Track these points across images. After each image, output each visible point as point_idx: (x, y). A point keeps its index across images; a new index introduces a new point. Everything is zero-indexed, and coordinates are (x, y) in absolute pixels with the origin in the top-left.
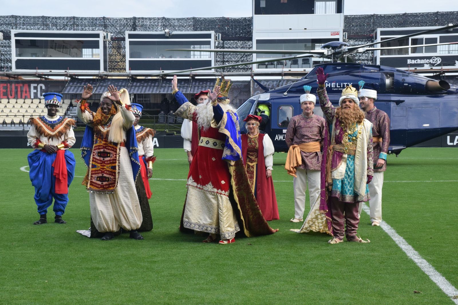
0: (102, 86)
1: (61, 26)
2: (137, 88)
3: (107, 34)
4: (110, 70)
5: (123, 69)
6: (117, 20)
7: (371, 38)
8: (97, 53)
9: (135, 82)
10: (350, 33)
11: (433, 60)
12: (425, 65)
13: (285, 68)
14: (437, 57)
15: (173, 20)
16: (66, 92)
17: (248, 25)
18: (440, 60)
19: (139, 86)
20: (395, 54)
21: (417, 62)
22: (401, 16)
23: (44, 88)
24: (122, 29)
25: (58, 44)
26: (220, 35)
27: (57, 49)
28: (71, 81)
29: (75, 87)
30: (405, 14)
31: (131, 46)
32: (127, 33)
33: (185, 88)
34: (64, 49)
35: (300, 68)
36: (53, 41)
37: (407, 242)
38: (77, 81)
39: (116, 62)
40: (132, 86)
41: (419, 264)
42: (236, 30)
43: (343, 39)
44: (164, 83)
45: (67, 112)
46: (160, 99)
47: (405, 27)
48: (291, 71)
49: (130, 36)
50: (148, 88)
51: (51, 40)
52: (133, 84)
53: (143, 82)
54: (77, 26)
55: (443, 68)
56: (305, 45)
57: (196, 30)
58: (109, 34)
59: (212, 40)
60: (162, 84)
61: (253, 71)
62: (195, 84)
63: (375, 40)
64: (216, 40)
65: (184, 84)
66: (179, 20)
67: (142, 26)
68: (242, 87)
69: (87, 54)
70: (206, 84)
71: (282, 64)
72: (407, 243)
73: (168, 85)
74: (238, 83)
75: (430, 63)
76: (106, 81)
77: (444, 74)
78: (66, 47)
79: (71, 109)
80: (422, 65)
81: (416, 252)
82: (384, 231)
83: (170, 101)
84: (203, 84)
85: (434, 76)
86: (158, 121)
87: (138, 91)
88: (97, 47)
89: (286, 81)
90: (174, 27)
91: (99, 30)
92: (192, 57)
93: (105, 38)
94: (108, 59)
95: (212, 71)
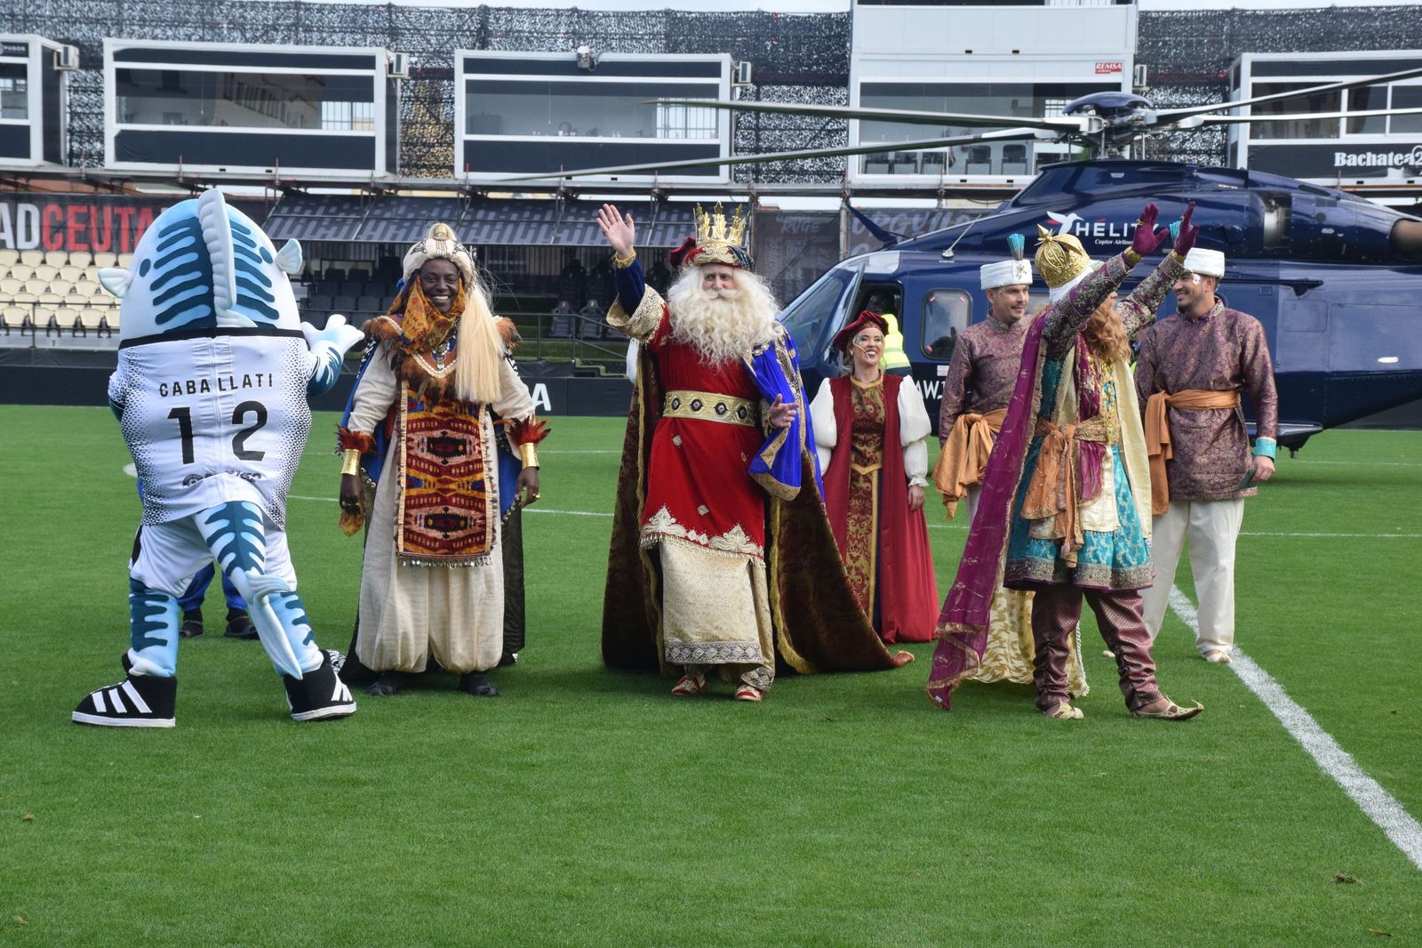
0: (379, 219)
1: (257, 30)
2: (486, 228)
3: (399, 58)
4: (406, 170)
5: (445, 167)
6: (429, 15)
7: (1223, 85)
8: (366, 115)
9: (482, 208)
10: (1157, 68)
11: (1417, 155)
12: (1390, 170)
13: (950, 173)
15: (604, 16)
17: (835, 36)
19: (494, 223)
20: (1297, 136)
21: (1364, 160)
22: (1318, 15)
24: (447, 43)
25: (246, 86)
26: (749, 65)
27: (243, 102)
28: (283, 202)
29: (298, 219)
30: (1330, 11)
31: (470, 95)
32: (460, 55)
34: (266, 103)
35: (996, 174)
36: (233, 75)
37: (1319, 723)
38: (302, 202)
39: (424, 145)
40: (471, 222)
41: (1353, 794)
42: (800, 51)
43: (1134, 86)
44: (572, 214)
46: (558, 261)
47: (1329, 50)
48: (968, 182)
49: (471, 65)
50: (522, 228)
51: (226, 74)
52: (475, 214)
53: (505, 209)
54: (305, 31)
56: (1015, 103)
57: (674, 51)
58: (405, 58)
59: (724, 82)
60: (565, 216)
61: (849, 183)
62: (668, 219)
63: (1234, 89)
64: (736, 81)
66: (621, 17)
67: (507, 34)
68: (815, 229)
69: (336, 120)
71: (940, 162)
72: (1318, 727)
73: (582, 220)
74: (800, 219)
75: (1406, 166)
76: (394, 203)
78: (270, 96)
80: (1380, 171)
81: (1346, 756)
82: (1246, 688)
83: (588, 270)
85: (1416, 205)
86: (549, 330)
87: (489, 236)
88: (368, 96)
89: (950, 214)
90: (605, 39)
91: (374, 43)
92: (659, 133)
93: (390, 71)
94: (399, 135)
95: (723, 178)
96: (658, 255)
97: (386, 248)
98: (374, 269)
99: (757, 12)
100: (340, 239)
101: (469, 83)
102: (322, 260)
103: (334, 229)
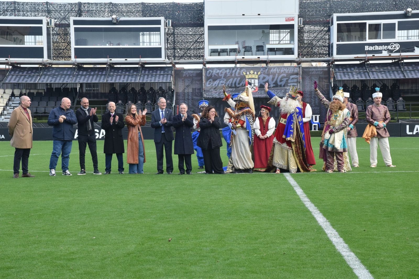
0: (46, 75)
1: (1, 11)
2: (83, 77)
3: (51, 20)
4: (55, 58)
5: (68, 57)
6: (60, 5)
7: (328, 24)
8: (40, 40)
9: (82, 71)
10: (306, 19)
11: (392, 46)
12: (383, 51)
13: (239, 55)
14: (395, 43)
15: (121, 5)
16: (7, 82)
17: (199, 10)
18: (398, 47)
19: (85, 75)
20: (352, 41)
21: (375, 48)
24: (67, 15)
25: (1, 31)
26: (170, 21)
28: (12, 70)
29: (17, 75)
31: (76, 32)
32: (72, 19)
33: (134, 77)
34: (8, 36)
35: (254, 55)
38: (19, 70)
39: (61, 49)
40: (78, 75)
42: (188, 16)
43: (298, 25)
44: (112, 72)
45: (9, 103)
46: (108, 88)
47: (362, 12)
48: (245, 58)
49: (76, 22)
50: (95, 77)
52: (79, 72)
53: (89, 71)
54: (18, 12)
55: (401, 55)
56: (263, 32)
57: (145, 17)
58: (53, 20)
59: (162, 26)
60: (110, 73)
61: (205, 59)
62: (145, 73)
63: (331, 26)
64: (166, 26)
65: (133, 73)
66: (126, 5)
67: (88, 11)
68: (194, 75)
69: (30, 41)
70: (156, 72)
71: (235, 52)
73: (116, 74)
74: (189, 72)
75: (388, 50)
76: (51, 69)
77: (403, 60)
78: (10, 34)
79: (12, 99)
80: (380, 52)
83: (118, 91)
84: (152, 73)
85: (392, 63)
86: (105, 111)
87: (84, 80)
88: (40, 34)
89: (239, 69)
90: (122, 13)
91: (42, 15)
92: (141, 44)
93: (48, 25)
94: (52, 46)
95: (163, 59)
96: (142, 85)
97: (49, 85)
98: (44, 92)
99: (172, 3)
100: (32, 82)
101: (75, 28)
102: (26, 89)
103: (30, 79)
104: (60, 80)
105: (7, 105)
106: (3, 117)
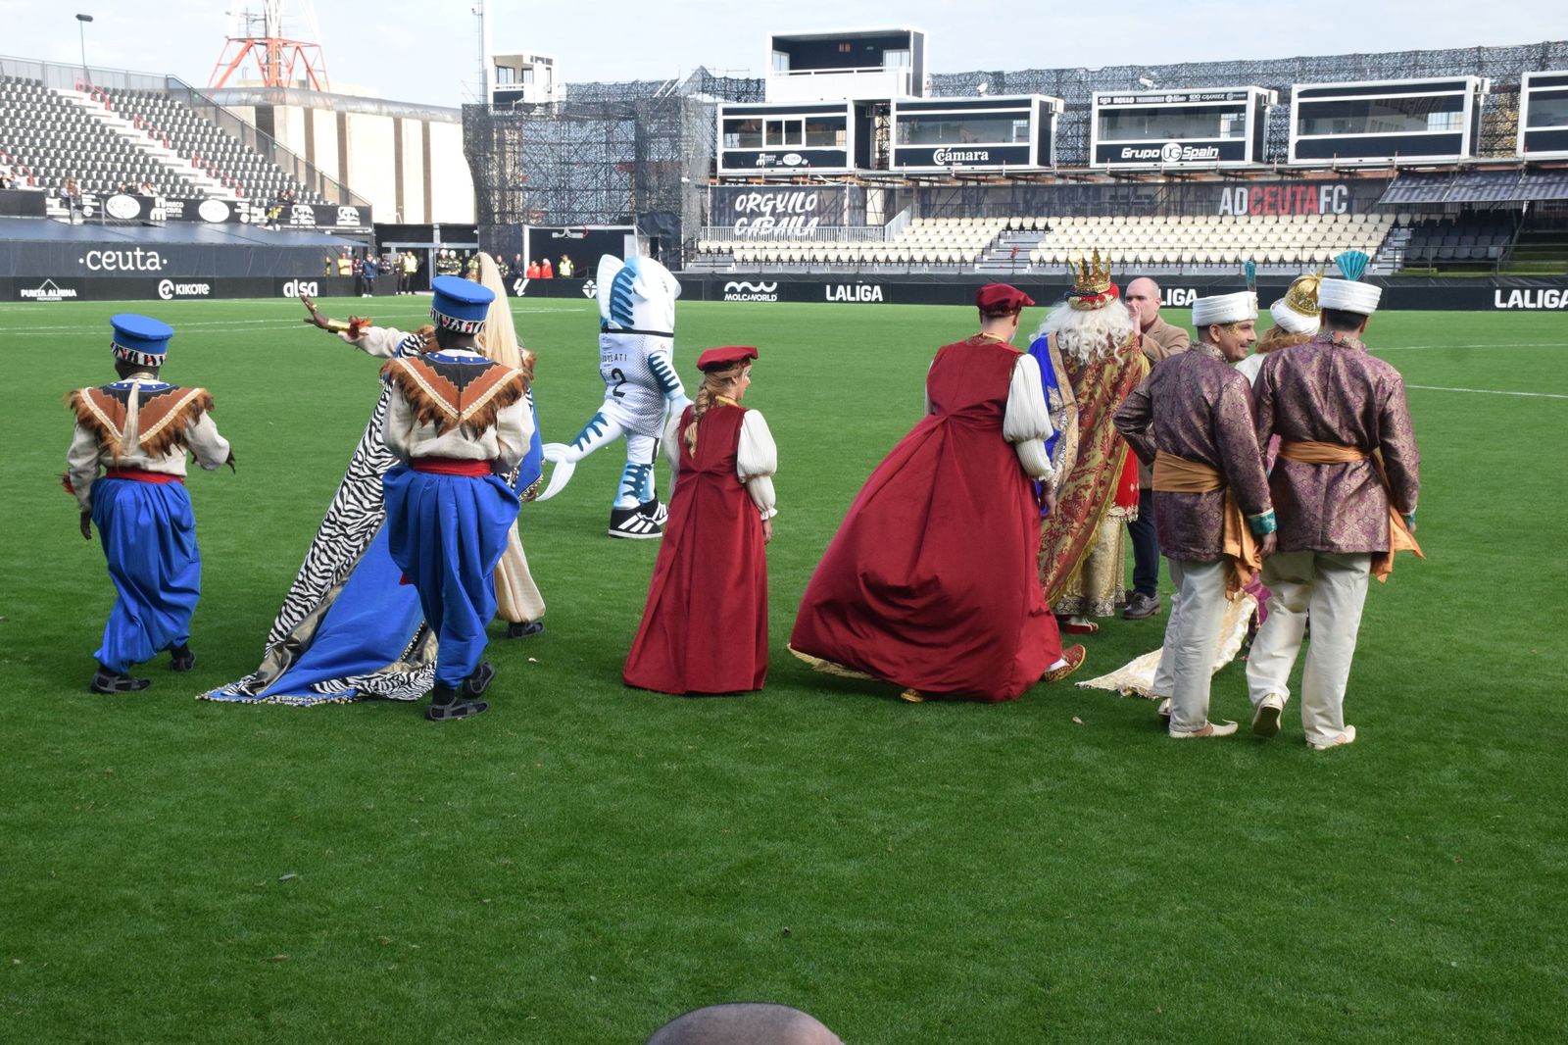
0: (1461, 186)
1: (1389, 71)
2: (1537, 188)
3: (1483, 81)
4: (1483, 153)
5: (1510, 150)
6: (1505, 51)
8: (1458, 120)
9: (1535, 175)
16: (1387, 201)
19: (1542, 185)
23: (1345, 192)
24: (1517, 68)
28: (1398, 178)
29: (1407, 188)
31: (1531, 102)
32: (1526, 76)
38: (1411, 178)
39: (1497, 136)
40: (1526, 185)
45: (1387, 240)
49: (1533, 82)
50: (1562, 187)
52: (1529, 180)
53: (1551, 176)
54: (1421, 69)
58: (1488, 81)
67: (1562, 58)
69: (1437, 124)
76: (1473, 175)
79: (1395, 233)
87: (1538, 193)
88: (1460, 108)
91: (1466, 73)
93: (1477, 90)
94: (1479, 131)
97: (1466, 204)
98: (1457, 218)
100: (1434, 200)
101: (1531, 94)
102: (1421, 214)
103: (1431, 194)
104: (1488, 195)
105: (1384, 243)
106: (1375, 266)
